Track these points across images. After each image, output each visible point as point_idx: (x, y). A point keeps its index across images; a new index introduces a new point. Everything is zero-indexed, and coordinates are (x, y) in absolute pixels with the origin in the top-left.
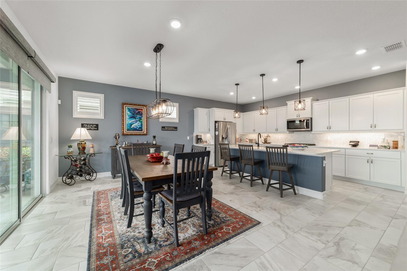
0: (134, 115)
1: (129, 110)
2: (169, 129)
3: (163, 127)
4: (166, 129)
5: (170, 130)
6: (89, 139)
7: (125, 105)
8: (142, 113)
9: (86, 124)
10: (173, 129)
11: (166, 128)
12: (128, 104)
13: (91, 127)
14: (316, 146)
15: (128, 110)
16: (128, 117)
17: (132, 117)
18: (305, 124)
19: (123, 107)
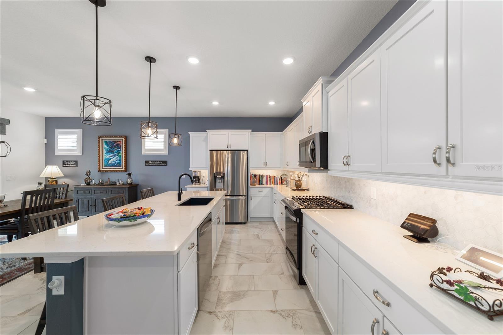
0: (112, 149)
1: (107, 143)
2: (155, 164)
3: (147, 162)
4: (151, 164)
6: (61, 176)
7: (101, 139)
8: (121, 146)
9: (66, 161)
10: (161, 164)
11: (150, 162)
13: (70, 164)
15: (105, 144)
16: (105, 151)
17: (109, 151)
18: (309, 150)
19: (99, 141)
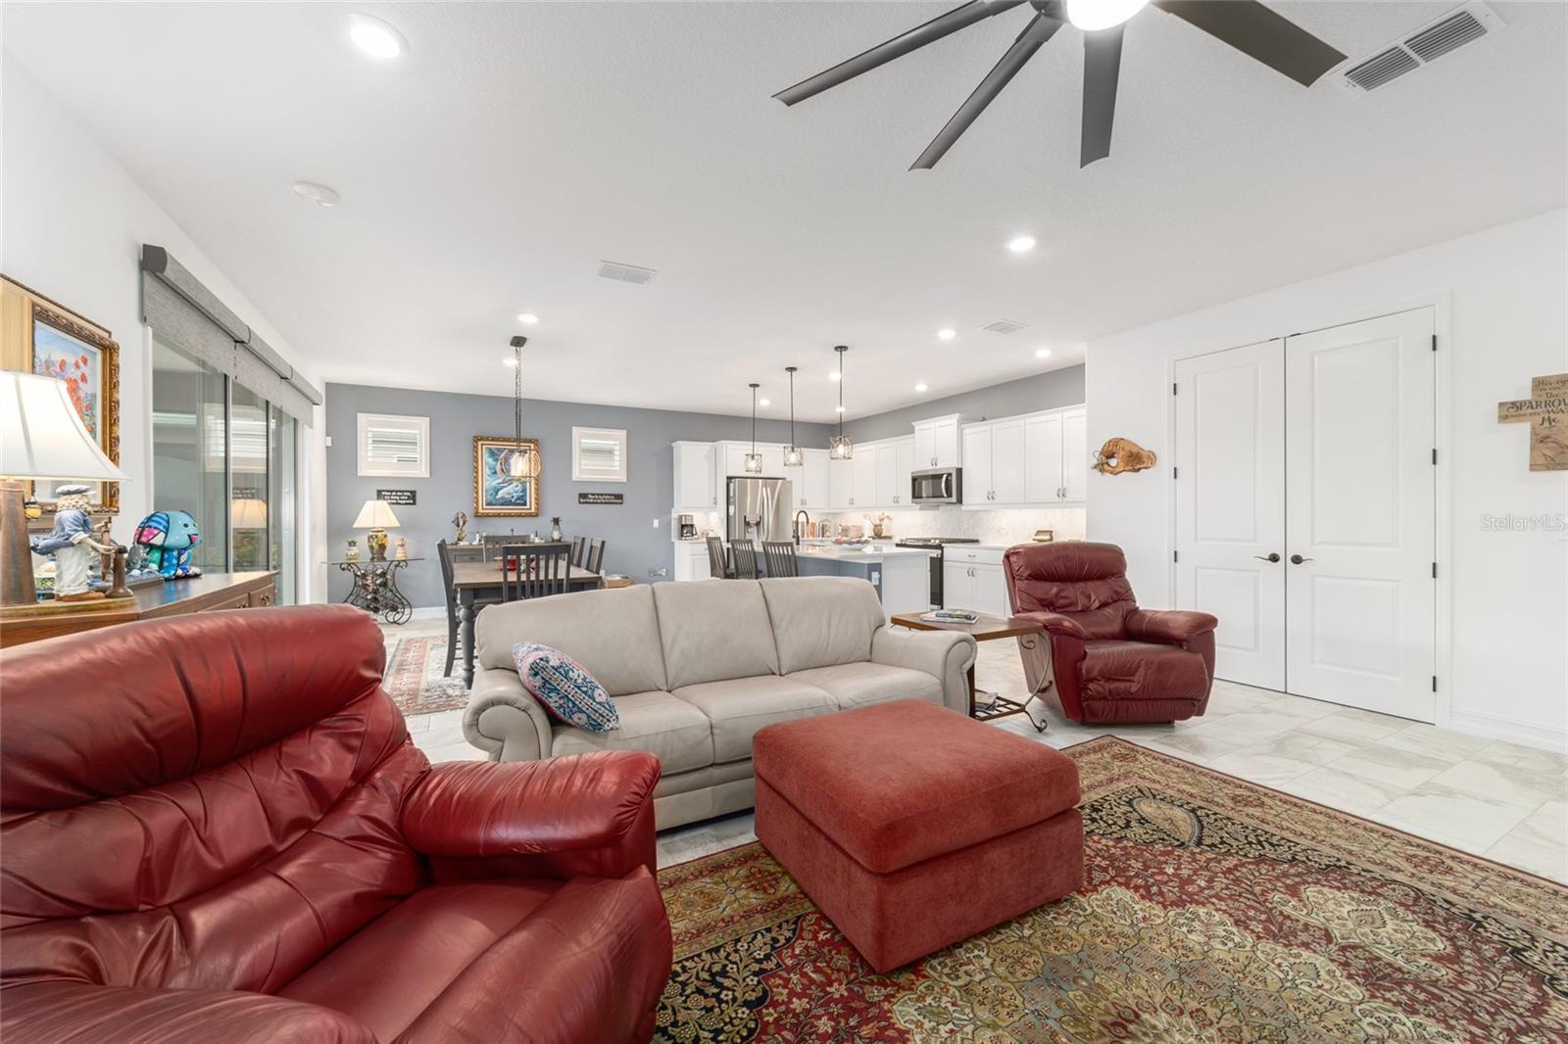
1: (492, 454)
2: (599, 501)
3: (583, 496)
4: (592, 501)
5: (601, 503)
6: (394, 525)
7: (480, 443)
9: (388, 491)
10: (610, 501)
11: (591, 496)
12: (487, 439)
13: (398, 498)
14: (981, 545)
15: (487, 455)
16: (487, 470)
18: (943, 485)
19: (476, 447)
